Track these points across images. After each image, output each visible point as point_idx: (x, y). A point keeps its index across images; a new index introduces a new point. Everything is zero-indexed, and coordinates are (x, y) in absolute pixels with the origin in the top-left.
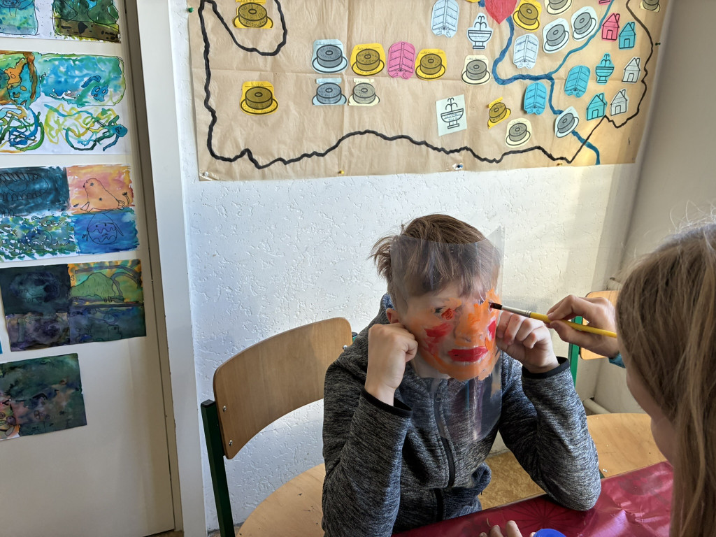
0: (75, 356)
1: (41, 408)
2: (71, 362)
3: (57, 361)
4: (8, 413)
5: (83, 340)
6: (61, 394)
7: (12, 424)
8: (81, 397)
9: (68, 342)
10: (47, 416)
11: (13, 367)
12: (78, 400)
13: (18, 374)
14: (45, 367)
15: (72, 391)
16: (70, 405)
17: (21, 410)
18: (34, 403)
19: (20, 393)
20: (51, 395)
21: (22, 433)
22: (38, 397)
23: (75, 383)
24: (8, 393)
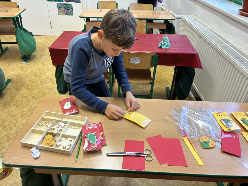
0: (72, 4)
1: (68, 11)
2: (71, 5)
3: (70, 4)
4: (64, 11)
5: (73, 2)
6: (70, 10)
7: (65, 13)
8: (73, 11)
9: (71, 2)
10: (69, 13)
11: (65, 4)
12: (72, 11)
13: (65, 5)
14: (69, 5)
15: (71, 9)
16: (71, 12)
17: (66, 11)
18: (67, 10)
19: (66, 8)
20: (69, 10)
21: (66, 15)
22: (68, 9)
23: (72, 9)
24: (64, 8)
